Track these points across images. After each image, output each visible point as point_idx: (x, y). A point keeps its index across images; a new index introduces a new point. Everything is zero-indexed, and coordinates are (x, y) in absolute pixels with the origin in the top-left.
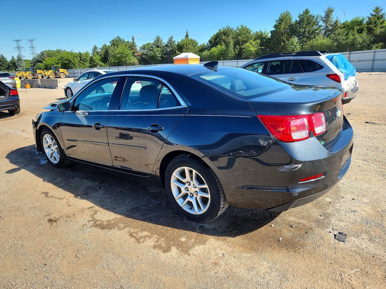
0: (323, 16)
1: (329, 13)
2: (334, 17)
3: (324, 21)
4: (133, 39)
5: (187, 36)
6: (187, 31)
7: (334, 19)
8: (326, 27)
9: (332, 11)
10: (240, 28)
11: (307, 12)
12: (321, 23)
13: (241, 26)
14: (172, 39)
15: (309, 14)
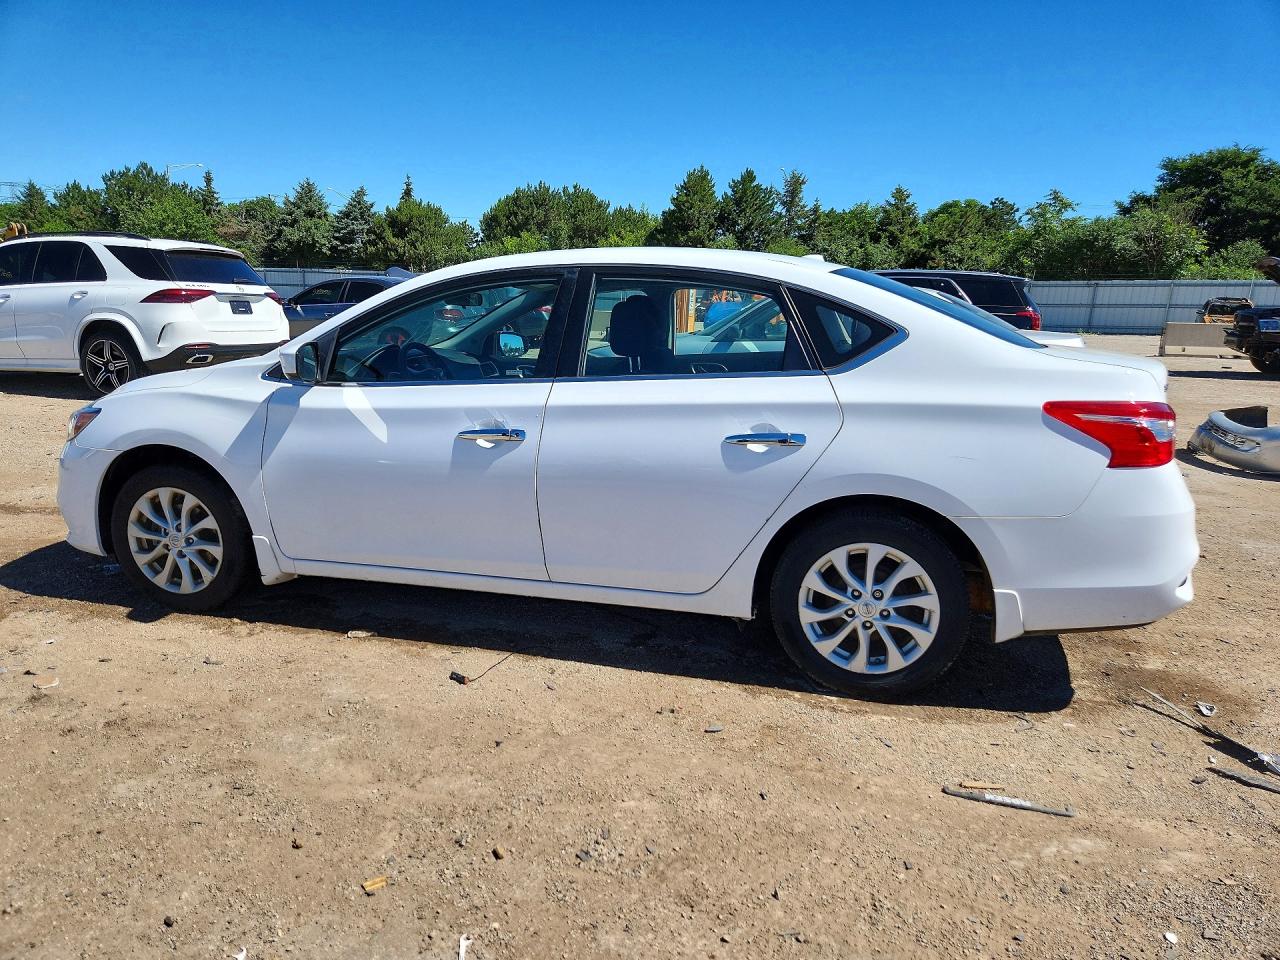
0: (782, 192)
1: (795, 186)
2: (808, 199)
3: (784, 203)
4: (208, 180)
5: (408, 193)
6: (408, 178)
7: (810, 206)
8: (791, 220)
9: (803, 183)
11: (749, 176)
12: (779, 208)
13: (575, 187)
14: (365, 198)
15: (755, 184)
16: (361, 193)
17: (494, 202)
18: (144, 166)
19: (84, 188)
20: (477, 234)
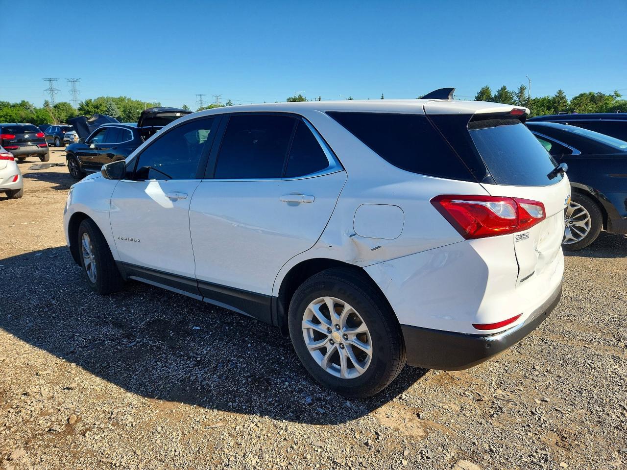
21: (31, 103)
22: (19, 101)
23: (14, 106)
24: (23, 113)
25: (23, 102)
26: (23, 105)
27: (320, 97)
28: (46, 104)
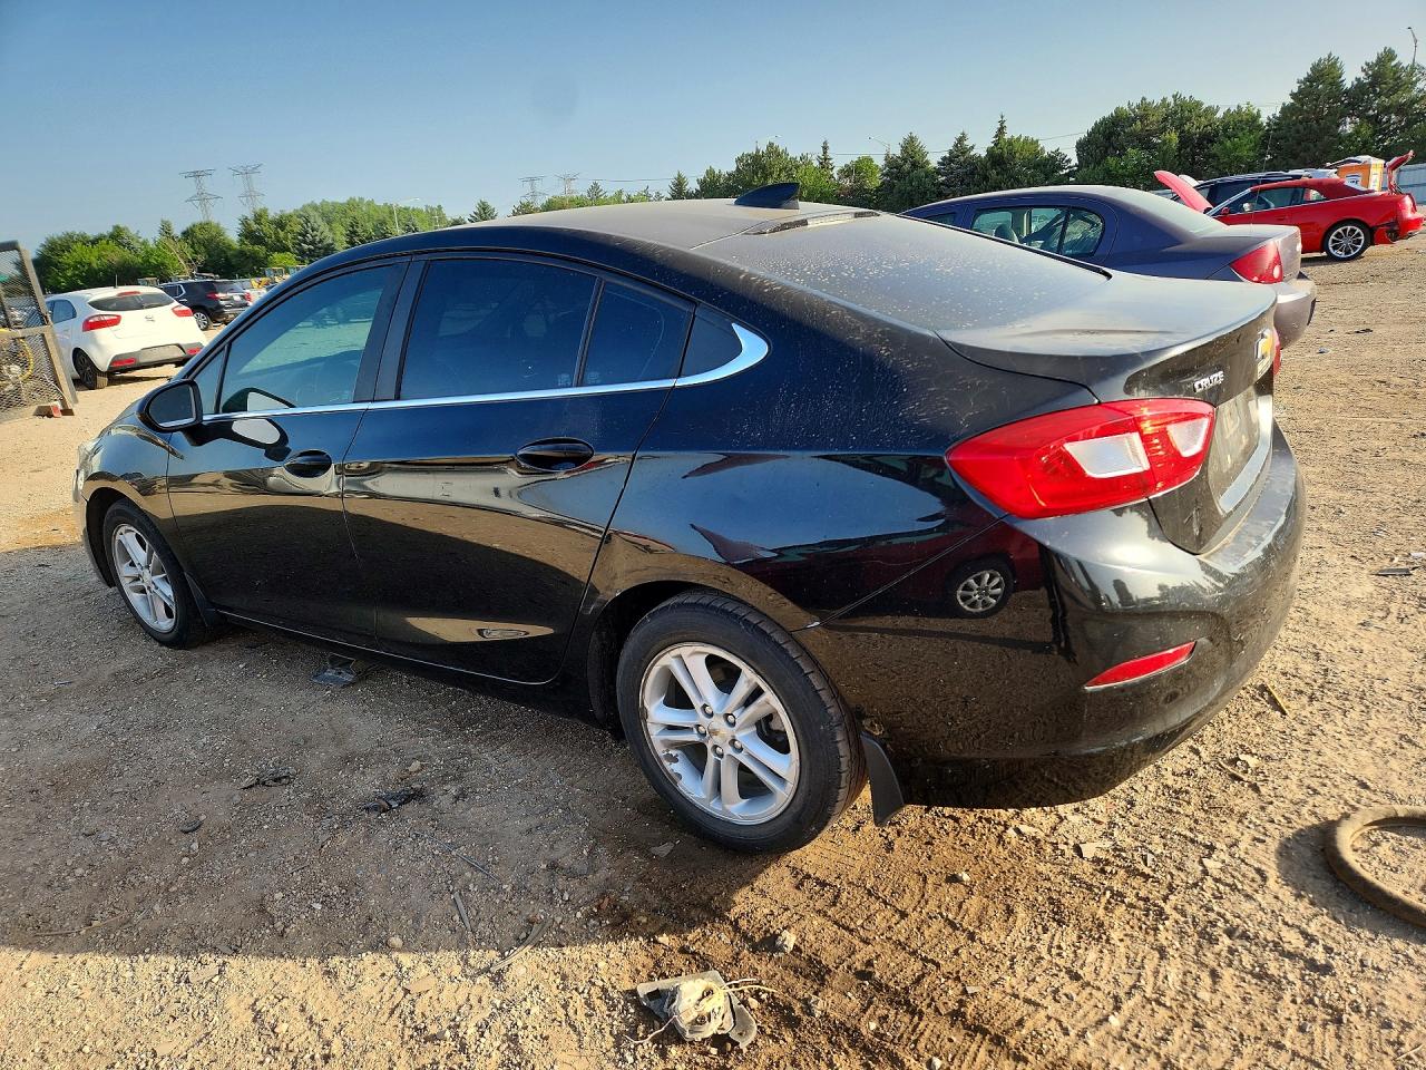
4: (826, 148)
6: (1000, 117)
10: (1170, 100)
11: (1389, 55)
13: (1175, 97)
14: (965, 143)
15: (1393, 63)
16: (961, 140)
17: (1090, 127)
18: (771, 145)
19: (717, 172)
20: (1069, 161)
21: (133, 231)
22: (107, 230)
23: (95, 242)
24: (116, 255)
25: (117, 228)
26: (117, 236)
27: (825, 143)
28: (166, 230)
